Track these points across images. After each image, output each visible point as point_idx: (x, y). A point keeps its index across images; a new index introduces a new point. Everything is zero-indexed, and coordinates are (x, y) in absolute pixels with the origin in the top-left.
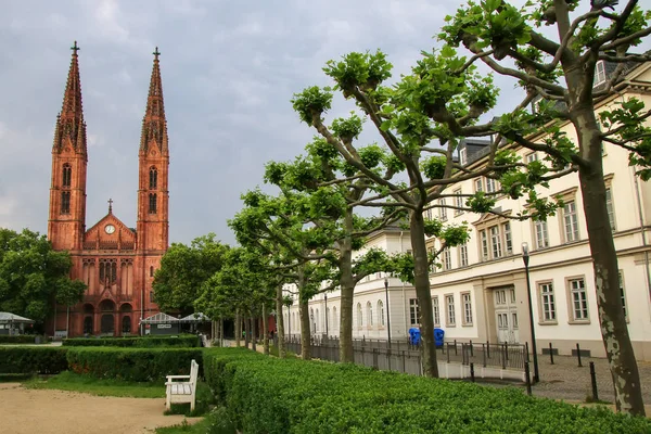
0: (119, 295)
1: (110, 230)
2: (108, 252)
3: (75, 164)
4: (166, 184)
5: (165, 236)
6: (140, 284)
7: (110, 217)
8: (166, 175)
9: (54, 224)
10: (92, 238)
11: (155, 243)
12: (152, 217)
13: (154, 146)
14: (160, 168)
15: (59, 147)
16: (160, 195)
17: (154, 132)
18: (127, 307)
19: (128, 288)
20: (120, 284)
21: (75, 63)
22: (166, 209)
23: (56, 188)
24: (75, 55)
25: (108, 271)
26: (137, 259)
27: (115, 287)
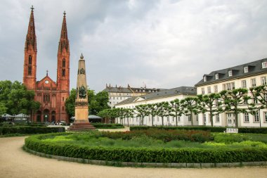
0: (51, 108)
1: (47, 82)
2: (47, 91)
3: (33, 55)
4: (68, 65)
5: (68, 86)
6: (58, 103)
7: (47, 77)
8: (68, 62)
9: (25, 79)
10: (40, 85)
11: (64, 88)
12: (64, 78)
13: (64, 50)
14: (66, 59)
15: (27, 48)
16: (67, 70)
17: (64, 45)
18: (54, 112)
19: (54, 105)
20: (51, 103)
21: (32, 14)
22: (68, 75)
23: (26, 65)
24: (32, 11)
25: (47, 98)
26: (58, 94)
27: (49, 104)
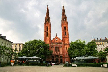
0: (59, 54)
1: (57, 40)
2: (57, 44)
3: (49, 26)
4: (68, 29)
5: (69, 40)
6: (64, 51)
7: (56, 37)
8: (68, 27)
9: (45, 39)
10: (53, 42)
11: (66, 42)
12: (65, 36)
13: (65, 21)
14: (66, 26)
15: (46, 23)
16: (67, 32)
17: (64, 19)
18: (61, 57)
19: (61, 52)
20: (59, 51)
21: (48, 8)
22: (68, 35)
23: (45, 31)
24: (48, 7)
25: (57, 49)
26: (63, 46)
27: (58, 52)
